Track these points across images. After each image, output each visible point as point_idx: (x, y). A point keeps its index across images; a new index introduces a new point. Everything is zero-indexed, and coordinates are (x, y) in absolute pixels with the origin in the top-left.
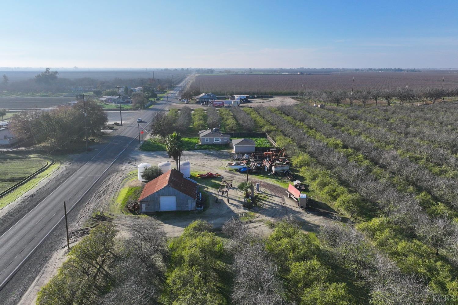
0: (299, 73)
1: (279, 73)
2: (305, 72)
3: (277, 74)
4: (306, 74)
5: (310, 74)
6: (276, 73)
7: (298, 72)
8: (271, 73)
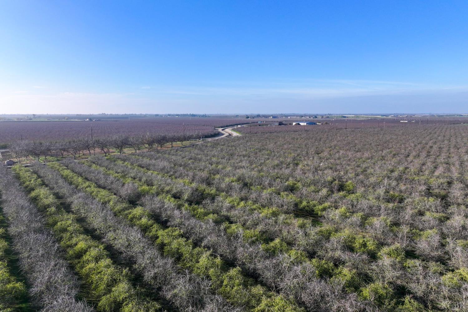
0: (88, 120)
1: (67, 119)
2: (94, 118)
3: (65, 120)
4: (95, 121)
5: (99, 120)
6: (63, 120)
7: (87, 118)
8: (57, 120)
